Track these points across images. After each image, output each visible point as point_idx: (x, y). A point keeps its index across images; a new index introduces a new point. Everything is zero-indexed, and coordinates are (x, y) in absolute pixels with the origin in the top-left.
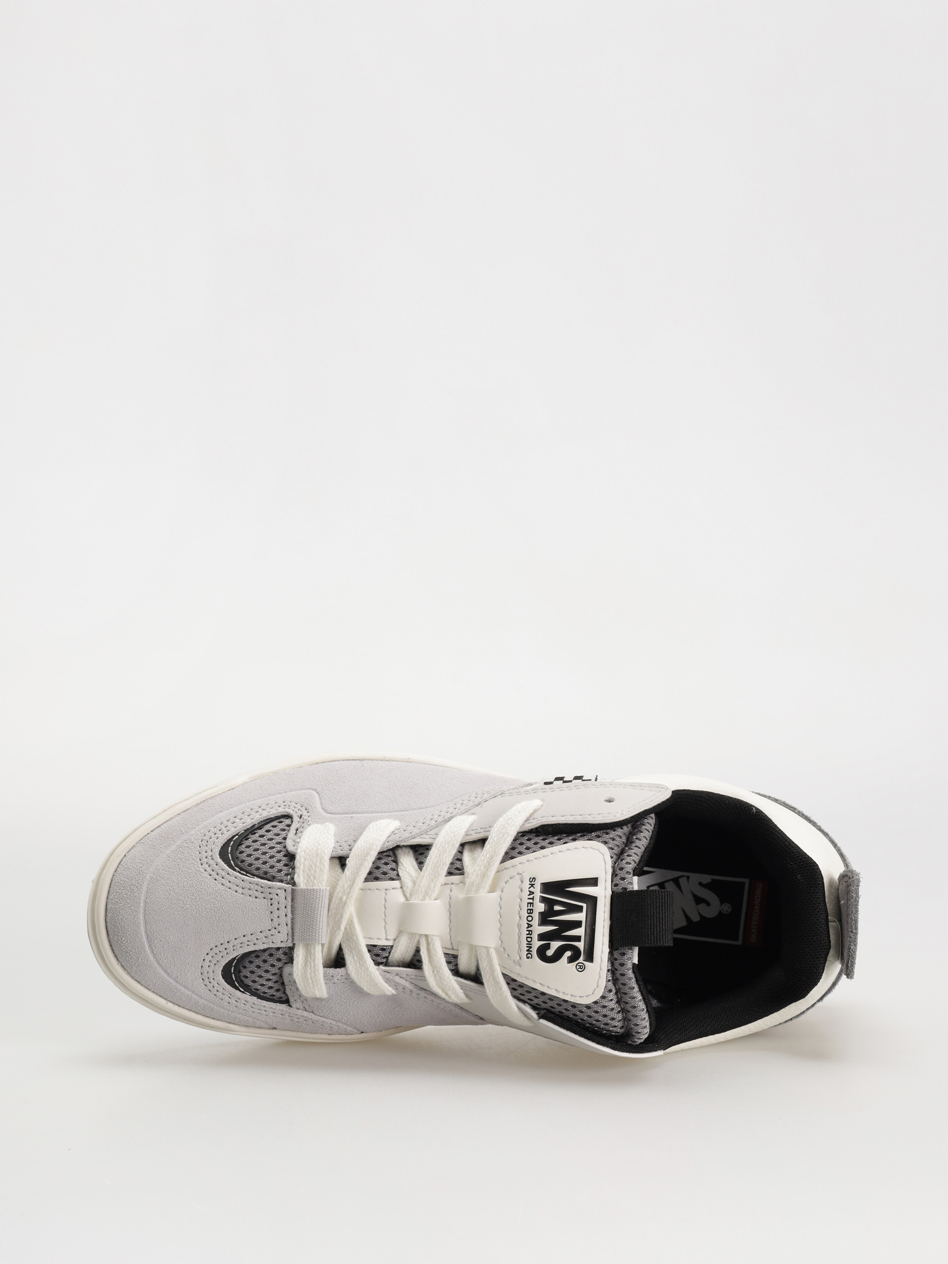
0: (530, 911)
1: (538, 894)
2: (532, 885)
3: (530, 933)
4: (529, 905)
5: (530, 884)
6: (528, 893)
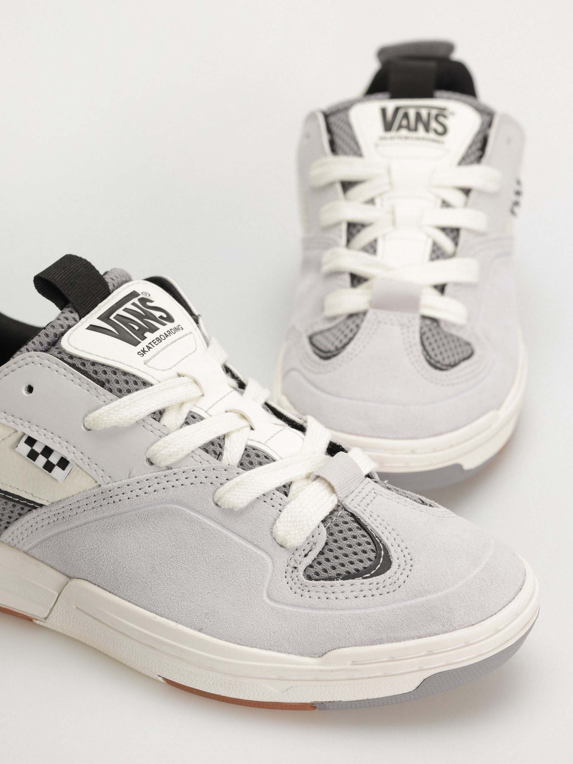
1: (143, 344)
2: (144, 351)
5: (145, 354)
6: (150, 349)
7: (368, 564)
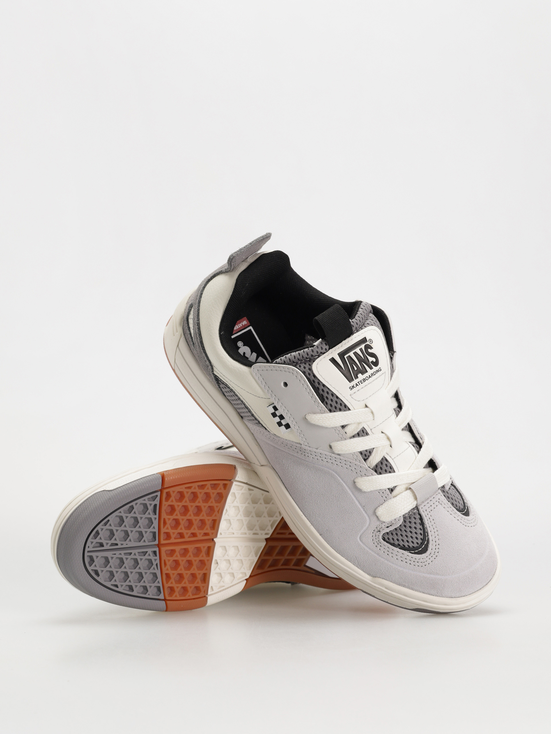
0: (364, 380)
3: (372, 375)
4: (362, 382)
5: (353, 388)
6: (357, 386)
7: (416, 545)
